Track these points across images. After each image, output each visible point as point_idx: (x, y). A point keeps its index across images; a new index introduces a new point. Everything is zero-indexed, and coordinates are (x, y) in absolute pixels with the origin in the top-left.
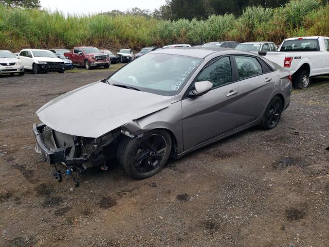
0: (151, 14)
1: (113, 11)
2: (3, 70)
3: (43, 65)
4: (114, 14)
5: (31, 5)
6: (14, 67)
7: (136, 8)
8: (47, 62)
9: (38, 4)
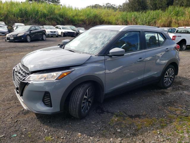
0: (116, 7)
1: (95, 5)
2: (51, 35)
3: (66, 33)
4: (96, 7)
5: (56, 2)
6: (55, 33)
7: (108, 3)
8: (68, 32)
9: (59, 1)
